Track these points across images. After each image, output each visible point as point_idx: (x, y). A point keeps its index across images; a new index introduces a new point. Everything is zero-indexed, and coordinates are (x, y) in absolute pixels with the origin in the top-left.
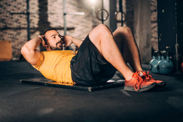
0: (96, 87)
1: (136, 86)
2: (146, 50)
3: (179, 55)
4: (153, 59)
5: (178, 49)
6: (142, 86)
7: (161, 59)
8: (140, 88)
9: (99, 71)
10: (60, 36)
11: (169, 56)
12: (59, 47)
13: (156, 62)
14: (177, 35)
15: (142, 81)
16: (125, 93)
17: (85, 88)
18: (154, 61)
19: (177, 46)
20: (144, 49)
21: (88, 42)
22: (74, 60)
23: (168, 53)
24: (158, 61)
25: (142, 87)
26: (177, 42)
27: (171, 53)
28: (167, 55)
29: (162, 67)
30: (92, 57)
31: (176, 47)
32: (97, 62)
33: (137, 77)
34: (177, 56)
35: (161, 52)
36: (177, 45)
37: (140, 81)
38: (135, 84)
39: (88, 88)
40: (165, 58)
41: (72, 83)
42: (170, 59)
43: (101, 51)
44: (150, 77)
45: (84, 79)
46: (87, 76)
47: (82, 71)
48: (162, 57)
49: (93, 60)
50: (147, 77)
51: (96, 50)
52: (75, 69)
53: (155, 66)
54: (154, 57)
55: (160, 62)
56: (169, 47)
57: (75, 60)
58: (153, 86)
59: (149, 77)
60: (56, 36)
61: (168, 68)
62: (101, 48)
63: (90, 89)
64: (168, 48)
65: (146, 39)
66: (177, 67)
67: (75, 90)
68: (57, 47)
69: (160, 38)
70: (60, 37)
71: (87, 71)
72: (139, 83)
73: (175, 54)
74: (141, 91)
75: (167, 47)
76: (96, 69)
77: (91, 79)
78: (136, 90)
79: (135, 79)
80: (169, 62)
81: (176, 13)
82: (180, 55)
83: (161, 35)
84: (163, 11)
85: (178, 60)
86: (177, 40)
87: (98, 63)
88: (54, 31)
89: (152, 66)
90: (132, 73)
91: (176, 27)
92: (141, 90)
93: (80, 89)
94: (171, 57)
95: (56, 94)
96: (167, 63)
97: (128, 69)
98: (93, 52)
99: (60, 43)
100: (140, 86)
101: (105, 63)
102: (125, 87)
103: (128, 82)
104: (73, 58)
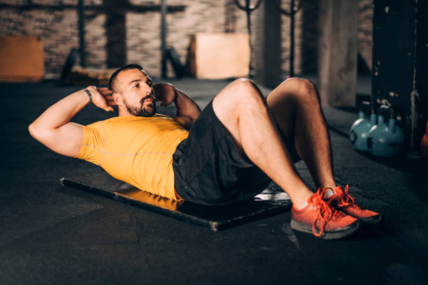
0: (229, 221)
1: (317, 224)
2: (344, 76)
3: (419, 114)
4: (358, 118)
5: (415, 103)
6: (329, 227)
7: (377, 123)
8: (325, 232)
9: (236, 179)
10: (150, 83)
11: (395, 118)
13: (365, 128)
14: (415, 70)
15: (330, 216)
16: (294, 239)
17: (204, 221)
18: (360, 124)
19: (416, 97)
20: (340, 75)
21: (210, 120)
22: (180, 153)
23: (392, 110)
24: (369, 125)
25: (329, 230)
26: (414, 86)
28: (392, 116)
29: (379, 142)
30: (220, 151)
31: (413, 99)
32: (232, 163)
33: (319, 204)
34: (413, 117)
35: (379, 101)
36: (414, 93)
37: (326, 214)
38: (314, 220)
39: (211, 222)
40: (386, 121)
41: (174, 201)
42: (397, 123)
44: (350, 201)
45: (201, 196)
46: (209, 190)
47: (196, 179)
48: (380, 118)
49: (222, 157)
50: (345, 200)
51: (229, 137)
52: (183, 172)
53: (364, 136)
54: (361, 114)
55: (374, 128)
56: (395, 93)
57: (182, 152)
58: (354, 229)
59: (348, 199)
60: (140, 83)
61: (391, 144)
62: (239, 134)
63: (214, 224)
64: (395, 96)
66: (412, 142)
68: (143, 107)
69: (377, 69)
70: (150, 85)
71: (209, 181)
72: (323, 220)
73: (411, 114)
74: (326, 238)
75: (392, 94)
76: (229, 177)
77: (216, 197)
78: (317, 235)
79: (315, 208)
80: (394, 132)
81: (416, 21)
82: (421, 116)
83: (379, 63)
84: (387, 9)
85: (416, 126)
86: (414, 82)
87: (233, 166)
88: (137, 70)
89: (356, 137)
90: (309, 194)
91: (415, 53)
92: (328, 237)
93: (191, 222)
94: (399, 118)
95: (139, 241)
96: (391, 132)
97: (300, 184)
98: (223, 142)
99: (150, 99)
100: (324, 227)
101: (249, 165)
102: (292, 221)
103: (299, 212)
104: (178, 148)
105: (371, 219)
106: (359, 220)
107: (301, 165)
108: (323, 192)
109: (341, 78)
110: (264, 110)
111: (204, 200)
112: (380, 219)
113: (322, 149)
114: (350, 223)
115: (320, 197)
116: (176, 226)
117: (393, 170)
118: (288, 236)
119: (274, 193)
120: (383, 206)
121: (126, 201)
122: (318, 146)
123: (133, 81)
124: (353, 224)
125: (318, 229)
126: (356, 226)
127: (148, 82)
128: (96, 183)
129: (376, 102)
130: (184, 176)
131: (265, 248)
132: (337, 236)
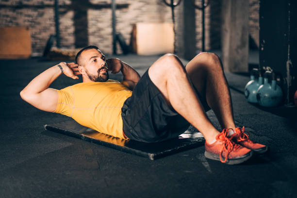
0: (162, 153)
1: (223, 154)
2: (240, 51)
3: (292, 77)
4: (250, 80)
5: (290, 69)
6: (231, 156)
7: (263, 83)
8: (229, 159)
9: (165, 124)
10: (103, 58)
11: (276, 79)
12: (102, 76)
13: (255, 87)
14: (289, 46)
15: (232, 148)
16: (206, 165)
17: (145, 153)
18: (252, 84)
19: (290, 64)
20: (237, 50)
21: (147, 83)
22: (126, 107)
23: (274, 74)
24: (258, 85)
25: (231, 158)
26: (289, 57)
27: (279, 73)
28: (274, 78)
29: (265, 97)
30: (154, 105)
31: (288, 66)
32: (163, 113)
33: (224, 140)
34: (288, 79)
36: (289, 62)
37: (229, 147)
39: (149, 154)
40: (270, 82)
41: (123, 140)
42: (277, 83)
43: (168, 96)
44: (246, 137)
45: (142, 136)
46: (148, 132)
47: (138, 125)
48: (266, 80)
49: (156, 109)
50: (242, 137)
51: (160, 95)
52: (129, 120)
53: (254, 92)
54: (252, 77)
55: (261, 86)
57: (128, 106)
58: (249, 157)
60: (97, 58)
61: (273, 98)
62: (167, 93)
63: (151, 155)
65: (240, 33)
66: (288, 96)
67: (129, 154)
68: (100, 75)
69: (262, 45)
70: (104, 60)
71: (147, 126)
72: (227, 151)
73: (286, 76)
74: (229, 163)
76: (161, 123)
78: (223, 162)
79: (221, 143)
80: (275, 89)
81: (289, 12)
82: (294, 78)
83: (264, 41)
85: (291, 85)
86: (289, 55)
87: (163, 115)
88: (94, 50)
89: (249, 93)
90: (217, 133)
91: (289, 34)
92: (231, 163)
93: (135, 154)
94: (278, 80)
95: (99, 168)
96: (273, 90)
97: (210, 126)
98: (156, 98)
99: (104, 70)
100: (228, 156)
101: (175, 114)
102: (206, 153)
103: (210, 146)
104: (125, 103)
105: (261, 150)
106: (252, 150)
107: (210, 113)
108: (226, 131)
109: (238, 53)
110: (184, 75)
111: (144, 139)
112: (267, 149)
113: (225, 102)
114: (246, 153)
115: (224, 135)
116: (125, 157)
117: (275, 116)
118: (203, 163)
119: (192, 133)
120: (268, 141)
121: (90, 140)
122: (222, 100)
123: (92, 58)
124: (248, 154)
125: (223, 158)
126: (250, 155)
127: (102, 58)
128: (69, 128)
129: (262, 68)
130: (130, 123)
131: (187, 172)
132: (237, 162)
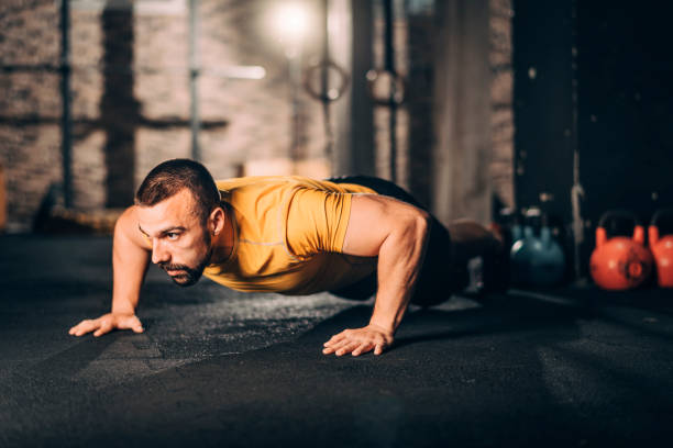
3: (584, 224)
5: (579, 204)
7: (522, 237)
19: (579, 195)
27: (556, 218)
28: (545, 224)
31: (575, 199)
34: (577, 226)
35: (524, 211)
36: (577, 191)
40: (536, 234)
48: (528, 231)
64: (548, 199)
66: (577, 262)
73: (570, 219)
75: (544, 197)
80: (549, 247)
81: (575, 83)
82: (588, 224)
84: (532, 73)
85: (582, 239)
86: (576, 173)
91: (576, 129)
94: (555, 232)
96: (545, 249)
